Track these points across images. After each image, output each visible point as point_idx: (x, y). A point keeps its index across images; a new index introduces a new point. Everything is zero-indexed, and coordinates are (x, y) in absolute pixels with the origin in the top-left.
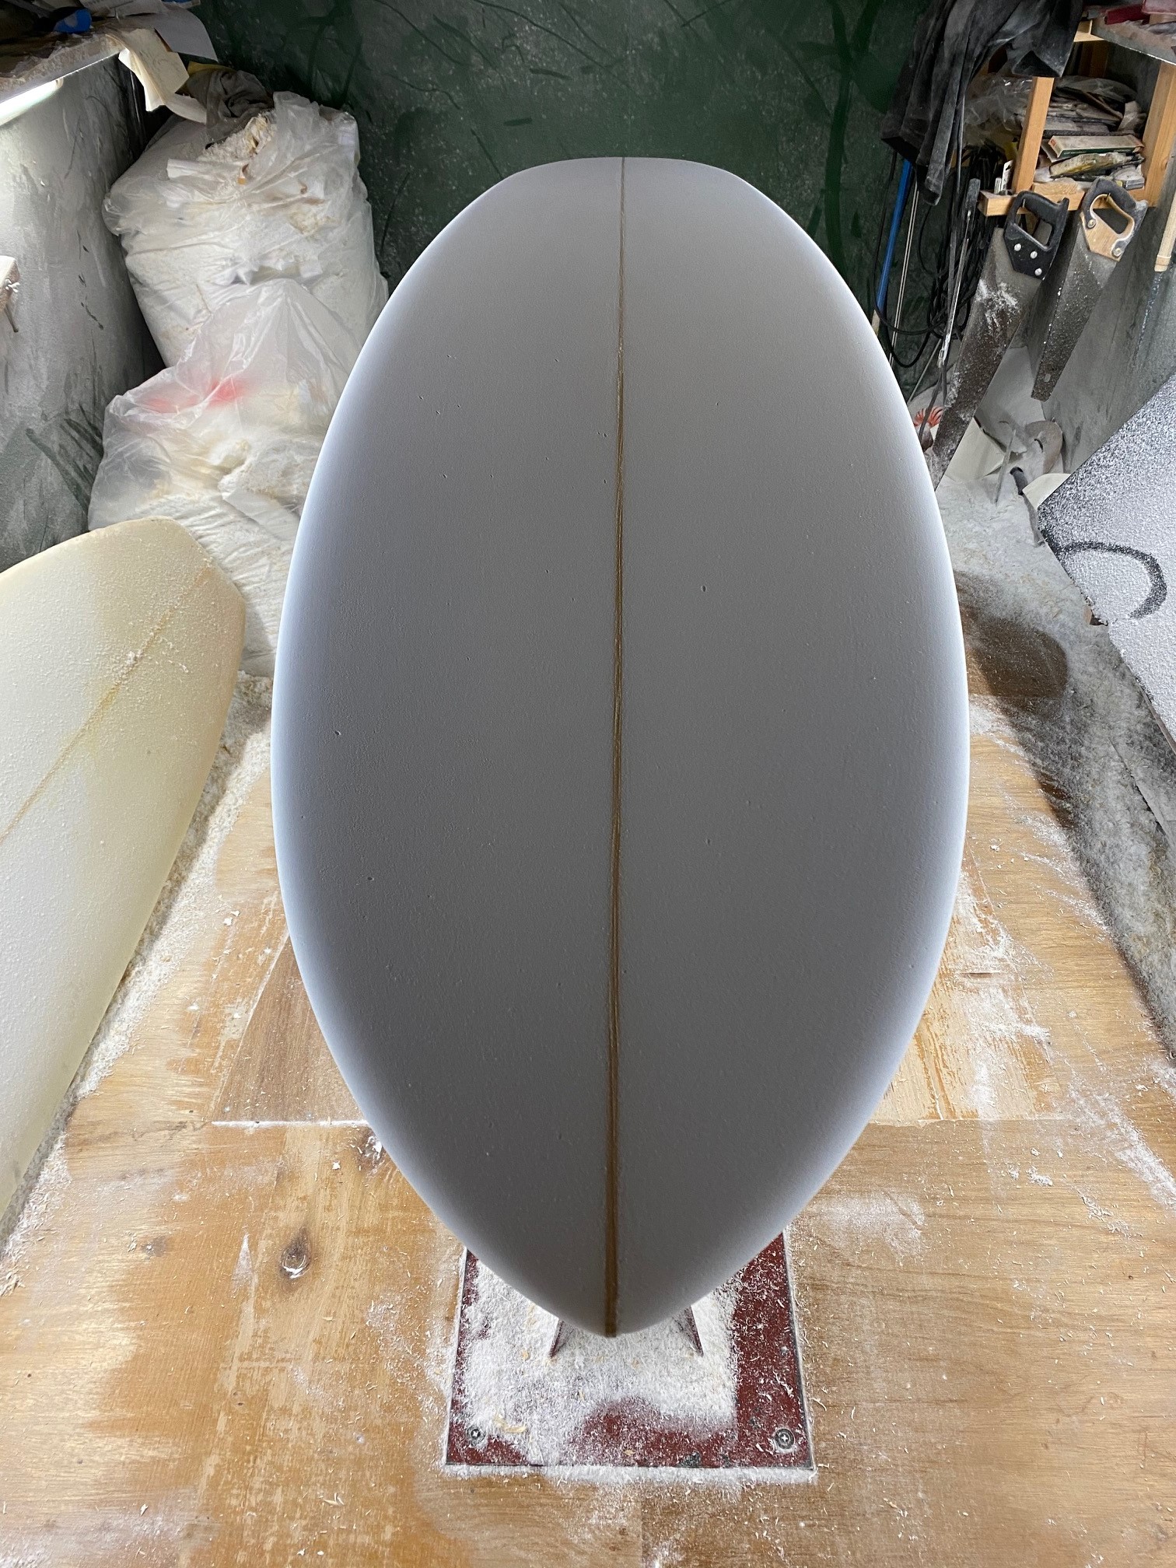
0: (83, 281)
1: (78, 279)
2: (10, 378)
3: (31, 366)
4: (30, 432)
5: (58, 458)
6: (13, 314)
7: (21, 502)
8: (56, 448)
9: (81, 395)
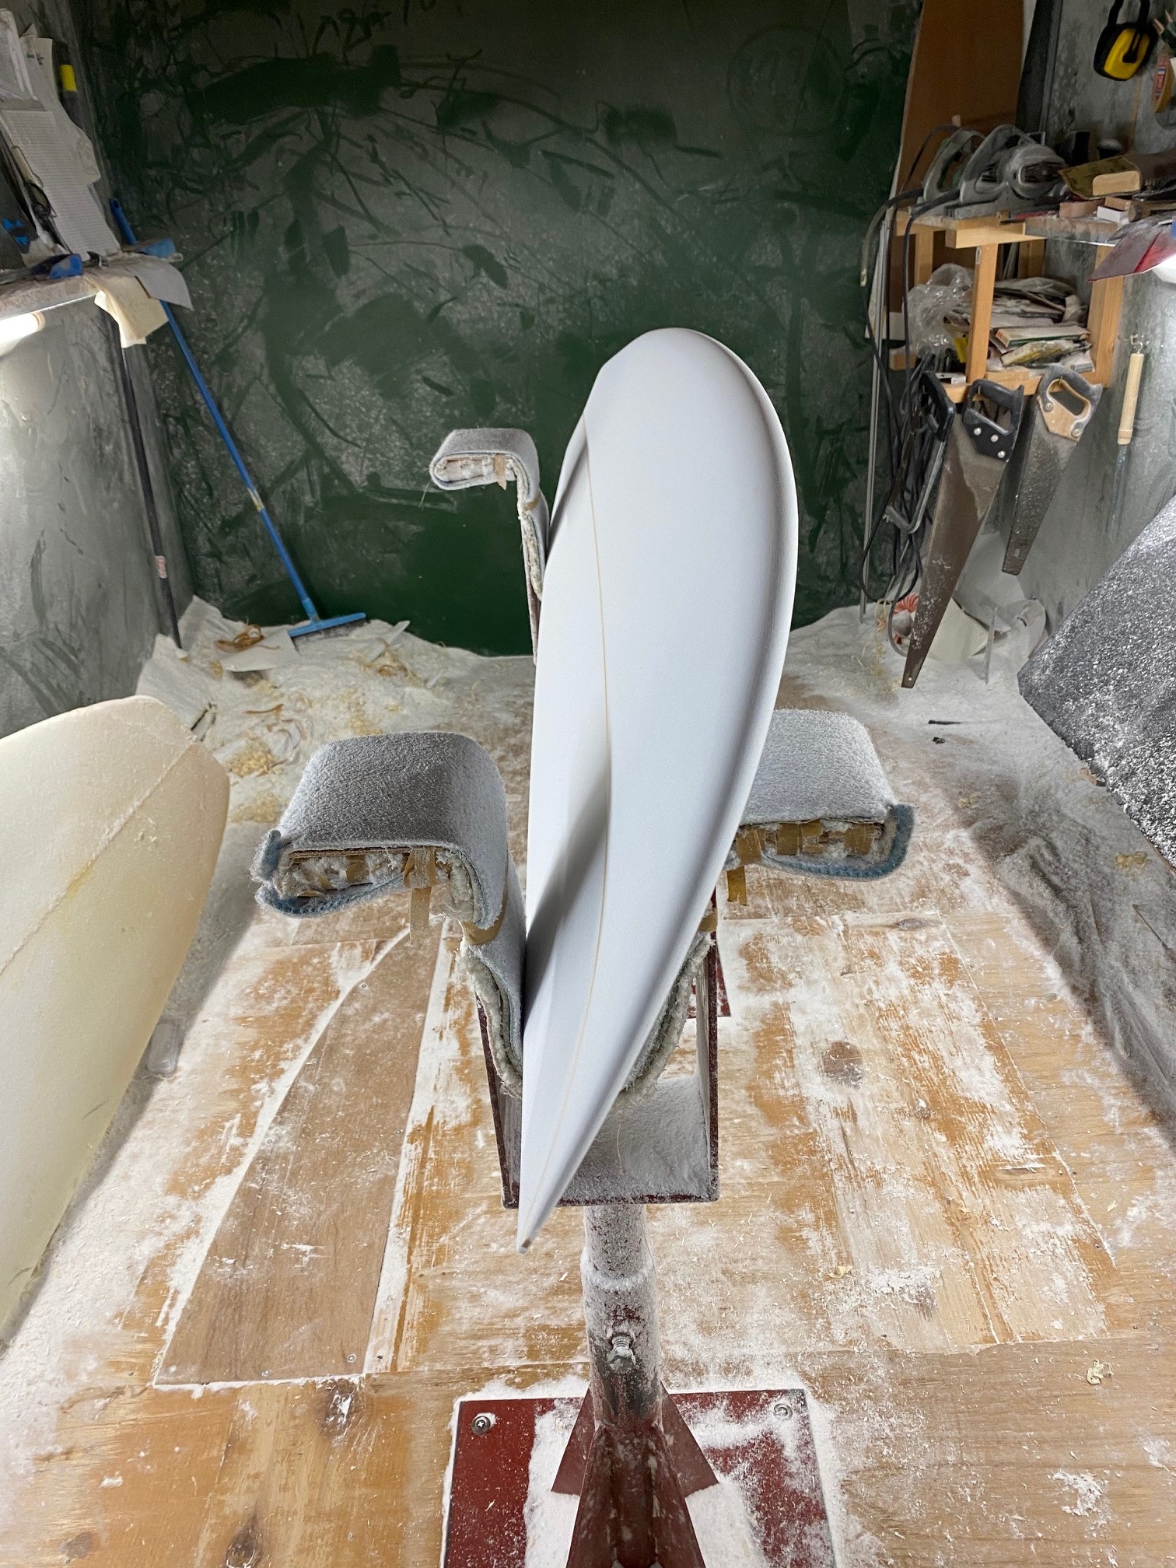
0: (62, 509)
1: (58, 508)
5: (30, 675)
8: (28, 665)
9: (57, 615)
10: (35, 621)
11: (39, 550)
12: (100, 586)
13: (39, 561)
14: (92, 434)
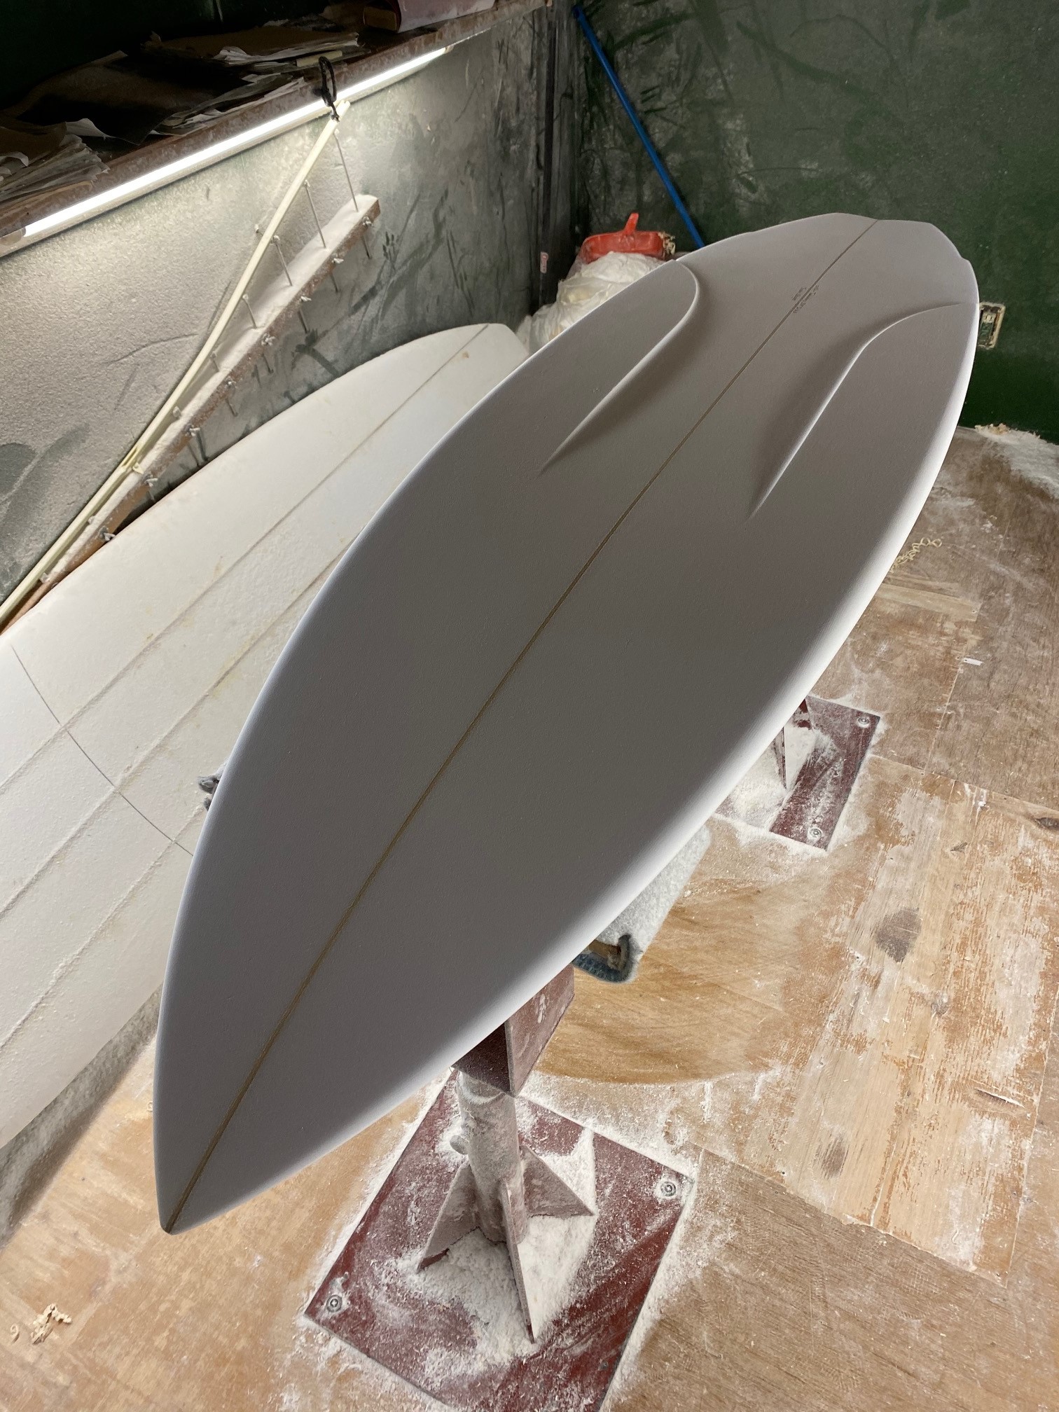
6: (370, 244)
14: (499, 136)
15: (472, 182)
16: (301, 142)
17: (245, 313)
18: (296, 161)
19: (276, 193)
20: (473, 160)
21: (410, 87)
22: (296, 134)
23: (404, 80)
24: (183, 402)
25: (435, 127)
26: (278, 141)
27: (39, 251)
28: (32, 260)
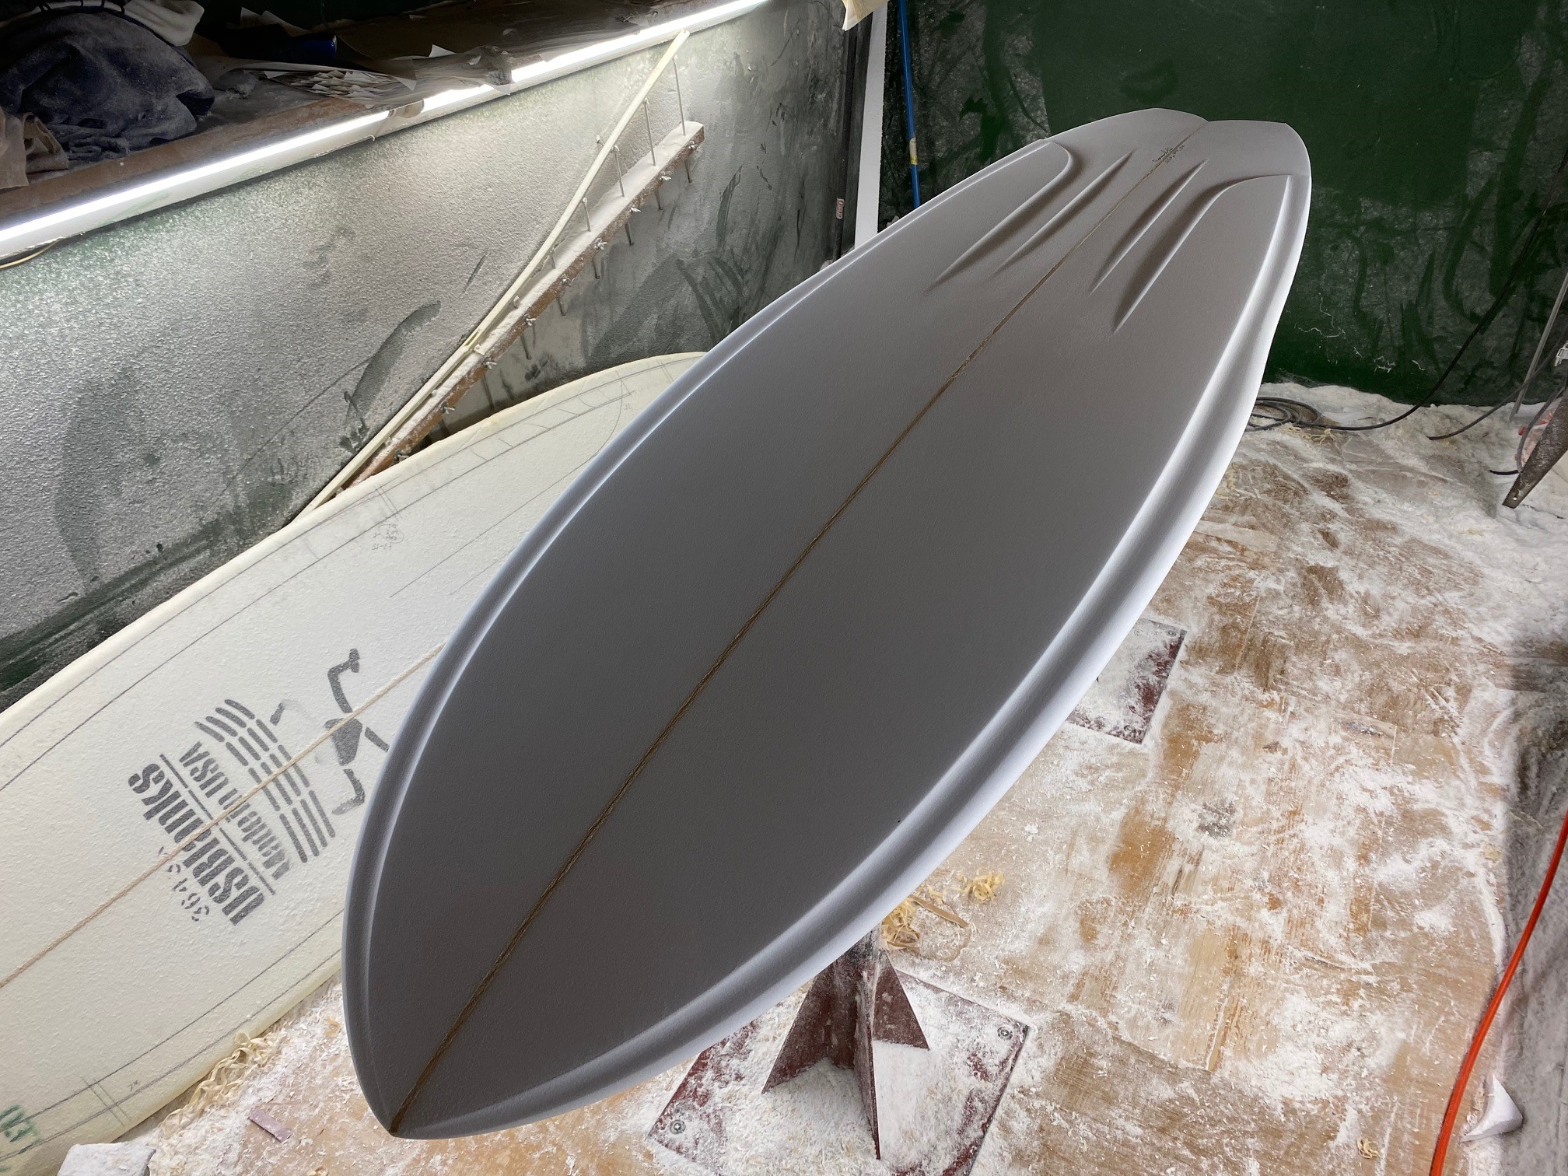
0: (763, 149)
1: (759, 147)
2: (674, 218)
3: (695, 211)
4: (680, 263)
5: (699, 287)
6: (691, 169)
7: (656, 316)
8: (699, 279)
9: (735, 240)
10: (714, 242)
11: (733, 183)
12: (780, 219)
13: (731, 192)
14: (809, 83)
15: (782, 124)
16: (642, 65)
17: (582, 217)
18: (638, 81)
19: (616, 110)
20: (784, 104)
21: (736, 28)
22: (638, 57)
23: (731, 22)
24: (523, 292)
25: (754, 67)
26: (623, 61)
27: (420, 133)
28: (414, 140)
